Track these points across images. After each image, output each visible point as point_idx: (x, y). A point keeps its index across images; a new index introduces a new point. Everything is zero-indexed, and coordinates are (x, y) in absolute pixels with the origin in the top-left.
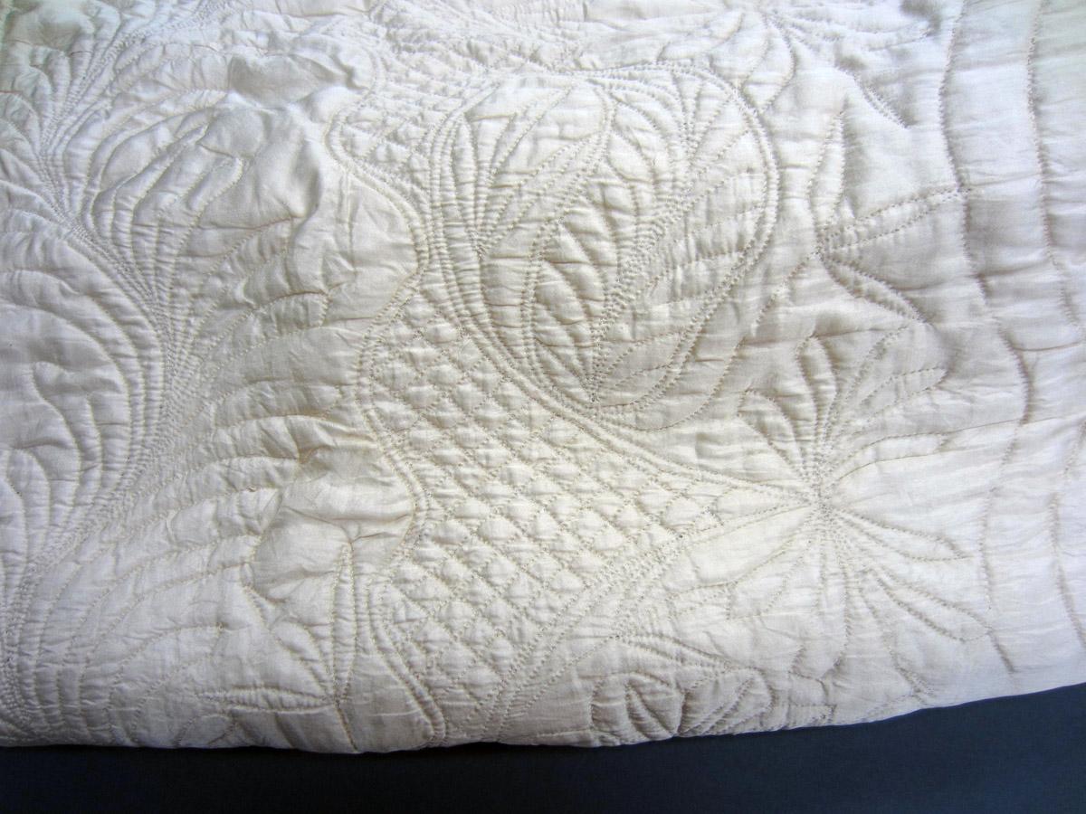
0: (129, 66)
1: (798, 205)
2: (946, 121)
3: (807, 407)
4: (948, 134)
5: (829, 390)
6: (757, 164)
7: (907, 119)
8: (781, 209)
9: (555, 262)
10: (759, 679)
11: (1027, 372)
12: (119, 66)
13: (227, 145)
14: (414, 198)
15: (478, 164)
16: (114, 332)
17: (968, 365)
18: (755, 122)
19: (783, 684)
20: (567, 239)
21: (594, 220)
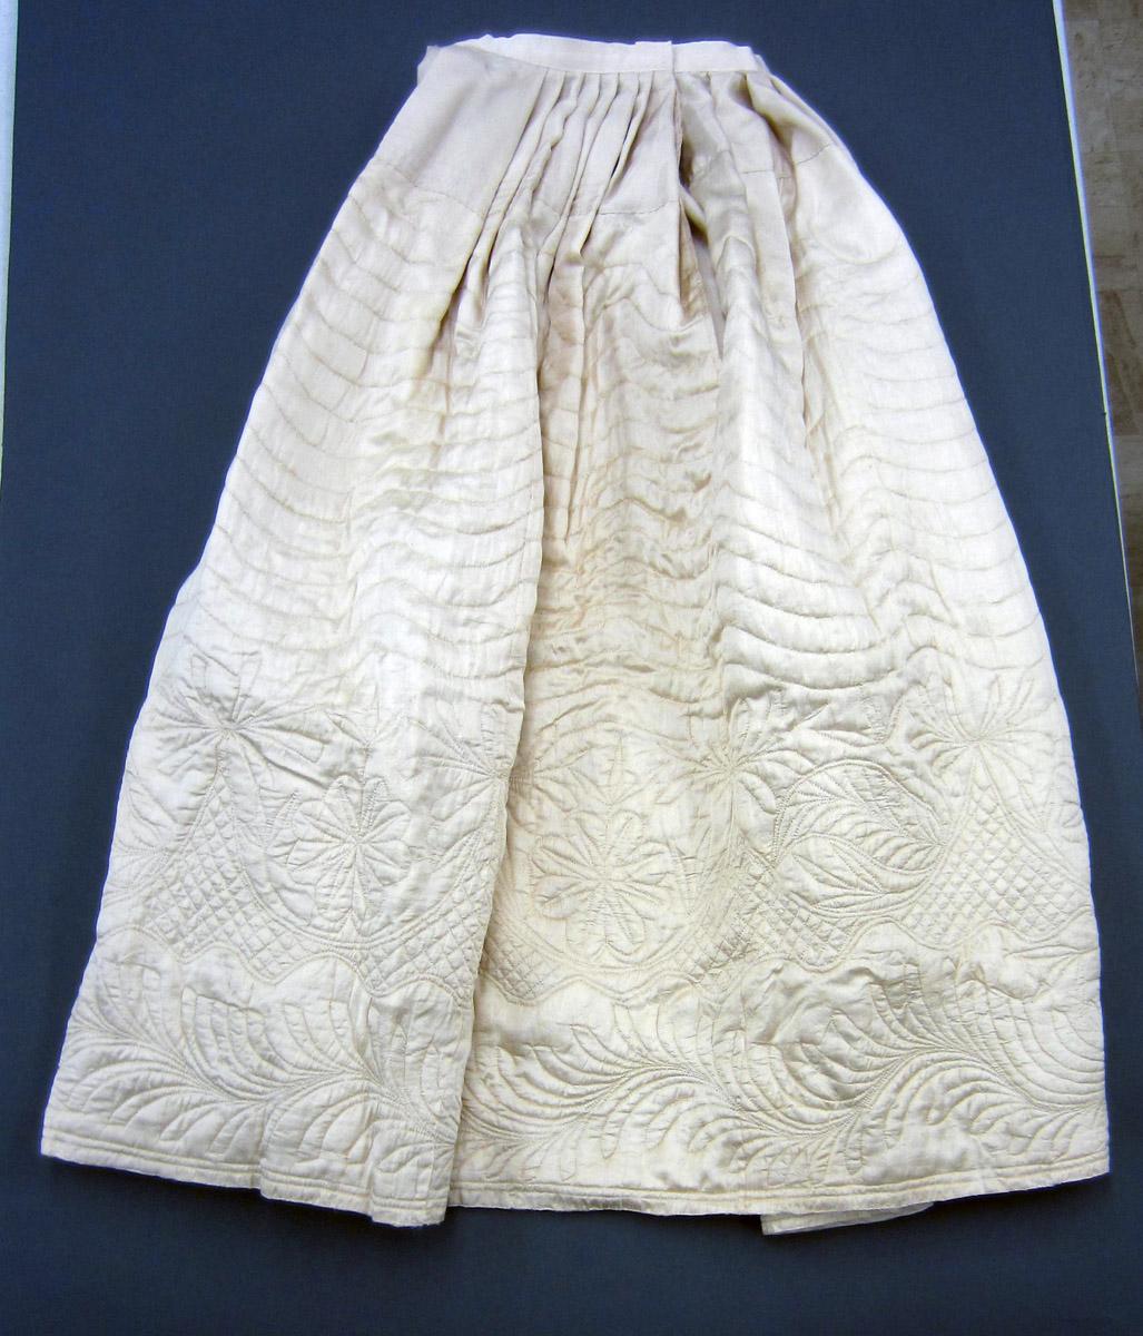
0: (755, 1103)
1: (864, 751)
2: (827, 688)
3: (938, 746)
4: (833, 688)
5: (930, 736)
6: (843, 768)
7: (824, 702)
8: (865, 759)
9: (888, 859)
10: (1057, 770)
11: (918, 649)
12: (755, 1108)
13: (822, 1027)
14: (862, 924)
15: (846, 894)
16: (914, 1082)
17: (918, 676)
18: (820, 769)
19: (1058, 760)
20: (878, 854)
21: (872, 841)
